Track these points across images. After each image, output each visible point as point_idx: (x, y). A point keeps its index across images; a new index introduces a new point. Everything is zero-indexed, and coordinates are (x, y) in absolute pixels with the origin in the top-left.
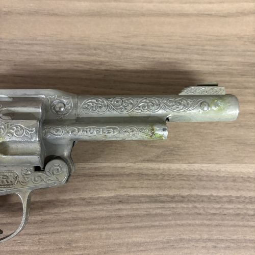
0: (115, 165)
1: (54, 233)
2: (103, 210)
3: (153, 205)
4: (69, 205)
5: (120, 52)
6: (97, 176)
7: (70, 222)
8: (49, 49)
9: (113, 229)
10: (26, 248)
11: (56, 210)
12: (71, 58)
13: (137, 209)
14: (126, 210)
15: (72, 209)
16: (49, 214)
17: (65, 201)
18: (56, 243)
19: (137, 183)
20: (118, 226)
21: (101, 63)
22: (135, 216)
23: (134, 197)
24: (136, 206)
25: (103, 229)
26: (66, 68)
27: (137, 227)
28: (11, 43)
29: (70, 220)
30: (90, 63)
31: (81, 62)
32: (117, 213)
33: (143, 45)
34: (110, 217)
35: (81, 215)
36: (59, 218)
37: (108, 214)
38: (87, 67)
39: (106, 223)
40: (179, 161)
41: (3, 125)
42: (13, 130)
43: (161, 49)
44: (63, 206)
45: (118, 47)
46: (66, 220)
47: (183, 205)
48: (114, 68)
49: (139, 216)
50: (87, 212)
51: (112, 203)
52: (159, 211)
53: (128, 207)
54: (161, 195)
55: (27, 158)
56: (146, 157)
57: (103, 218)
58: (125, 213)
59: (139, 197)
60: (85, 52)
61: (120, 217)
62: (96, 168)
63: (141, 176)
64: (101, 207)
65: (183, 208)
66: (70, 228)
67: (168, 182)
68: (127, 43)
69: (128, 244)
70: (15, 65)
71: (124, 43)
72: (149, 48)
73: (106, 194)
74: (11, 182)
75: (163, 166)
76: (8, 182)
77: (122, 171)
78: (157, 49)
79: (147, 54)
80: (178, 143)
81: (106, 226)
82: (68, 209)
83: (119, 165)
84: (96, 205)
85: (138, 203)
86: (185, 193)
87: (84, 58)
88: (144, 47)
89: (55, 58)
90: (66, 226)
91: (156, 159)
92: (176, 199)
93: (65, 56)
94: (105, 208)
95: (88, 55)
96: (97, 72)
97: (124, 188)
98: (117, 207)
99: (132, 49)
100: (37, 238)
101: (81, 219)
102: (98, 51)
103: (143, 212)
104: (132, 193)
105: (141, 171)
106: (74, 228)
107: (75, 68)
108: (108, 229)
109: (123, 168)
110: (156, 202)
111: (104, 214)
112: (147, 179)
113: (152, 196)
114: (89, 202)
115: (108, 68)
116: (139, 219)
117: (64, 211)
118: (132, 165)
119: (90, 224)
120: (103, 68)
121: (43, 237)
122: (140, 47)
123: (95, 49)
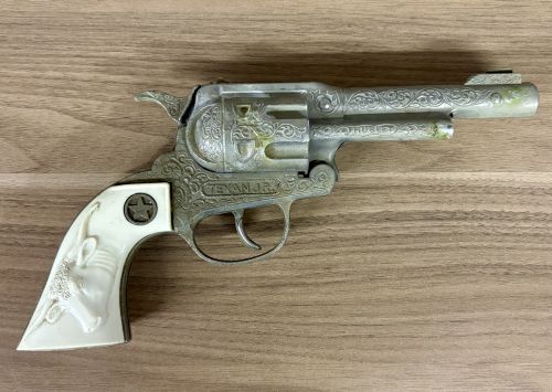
0: (379, 175)
1: (309, 256)
2: (367, 229)
3: (429, 223)
4: (326, 222)
5: (381, 28)
6: (358, 188)
7: (327, 243)
8: (290, 27)
9: (380, 251)
10: (278, 273)
11: (310, 229)
12: (318, 39)
13: (408, 228)
14: (394, 228)
15: (329, 227)
16: (302, 233)
17: (320, 218)
18: (312, 267)
19: (408, 197)
20: (386, 247)
21: (358, 44)
22: (407, 236)
23: (405, 214)
24: (407, 224)
25: (367, 252)
27: (408, 250)
28: (240, 20)
30: (343, 44)
31: (331, 43)
32: (384, 232)
33: (412, 18)
34: (375, 237)
35: (340, 235)
36: (314, 238)
37: (373, 233)
38: (340, 50)
39: (371, 244)
40: (461, 169)
41: (271, 125)
42: (282, 130)
43: (437, 22)
44: (318, 224)
45: (379, 21)
46: (324, 241)
47: (466, 223)
48: (375, 50)
49: (412, 236)
50: (349, 231)
51: (378, 221)
52: (436, 230)
53: (397, 225)
54: (438, 212)
55: (294, 162)
56: (420, 165)
57: (367, 238)
58: (393, 232)
59: (411, 213)
60: (337, 30)
61: (388, 237)
62: (356, 179)
63: (413, 188)
64: (364, 225)
65: (466, 226)
66: (327, 250)
67: (448, 195)
68: (391, 16)
69: (398, 269)
71: (386, 16)
73: (370, 210)
74: (273, 189)
75: (441, 176)
76: (269, 190)
77: (388, 183)
78: (432, 22)
79: (418, 30)
80: (460, 145)
81: (371, 247)
82: (325, 228)
83: (385, 175)
84: (358, 222)
85: (410, 220)
86: (469, 208)
87: (335, 38)
88: (412, 20)
89: (298, 39)
90: (323, 247)
91: (432, 167)
92: (458, 215)
94: (369, 227)
95: (341, 33)
96: (353, 56)
97: (392, 202)
98: (384, 225)
99: (397, 23)
100: (290, 261)
101: (341, 240)
102: (353, 28)
103: (417, 231)
104: (402, 209)
105: (413, 182)
106: (333, 250)
108: (374, 252)
109: (390, 178)
110: (432, 219)
111: (368, 233)
112: (420, 192)
113: (427, 213)
114: (349, 220)
115: (367, 50)
116: (411, 240)
117: (320, 230)
118: (402, 175)
119: (353, 245)
120: (360, 50)
121: (296, 260)
122: (409, 20)
123: (349, 25)
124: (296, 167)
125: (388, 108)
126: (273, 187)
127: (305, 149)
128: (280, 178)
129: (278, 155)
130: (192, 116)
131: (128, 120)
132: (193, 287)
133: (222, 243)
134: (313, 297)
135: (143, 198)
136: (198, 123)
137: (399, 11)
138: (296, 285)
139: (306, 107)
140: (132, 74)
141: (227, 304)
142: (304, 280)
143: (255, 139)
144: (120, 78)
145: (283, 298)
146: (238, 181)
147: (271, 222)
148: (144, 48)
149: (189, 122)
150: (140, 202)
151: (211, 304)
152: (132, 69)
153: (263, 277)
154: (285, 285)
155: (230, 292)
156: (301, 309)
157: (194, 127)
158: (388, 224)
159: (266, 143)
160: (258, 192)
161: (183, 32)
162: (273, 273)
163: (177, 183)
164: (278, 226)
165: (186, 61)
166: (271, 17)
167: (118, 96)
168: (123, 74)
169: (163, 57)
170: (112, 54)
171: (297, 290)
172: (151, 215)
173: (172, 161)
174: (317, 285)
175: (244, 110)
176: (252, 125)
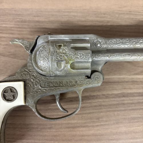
0: (119, 77)
1: (89, 113)
2: (115, 101)
3: (141, 98)
4: (97, 98)
5: (117, 16)
6: (110, 82)
7: (97, 107)
8: (79, 14)
9: (121, 110)
10: (75, 121)
11: (90, 101)
12: (92, 20)
13: (132, 100)
14: (127, 100)
15: (98, 100)
16: (86, 103)
17: (94, 96)
18: (91, 118)
19: (132, 86)
20: (123, 109)
21: (108, 22)
22: (132, 104)
23: (131, 93)
24: (131, 98)
25: (115, 111)
26: (89, 25)
27: (133, 109)
29: (98, 106)
30: (102, 22)
31: (97, 21)
32: (122, 102)
33: (130, 12)
34: (118, 104)
35: (103, 104)
36: (91, 105)
37: (118, 103)
38: (101, 24)
39: (117, 108)
41: (73, 53)
42: (78, 55)
43: (140, 13)
44: (93, 99)
45: (116, 13)
46: (96, 106)
48: (115, 24)
49: (134, 104)
50: (107, 102)
51: (119, 97)
53: (128, 99)
55: (84, 71)
56: (136, 72)
57: (115, 105)
58: (126, 102)
59: (133, 93)
60: (99, 16)
61: (124, 104)
62: (109, 79)
63: (134, 82)
64: (113, 99)
66: (98, 111)
68: (121, 11)
69: (128, 118)
70: (62, 23)
71: (119, 11)
72: (133, 13)
73: (115, 92)
74: (74, 84)
76: (72, 85)
77: (123, 80)
78: (138, 13)
79: (132, 17)
81: (116, 109)
82: (96, 101)
83: (122, 77)
84: (111, 98)
85: (133, 97)
87: (99, 19)
88: (130, 13)
89: (83, 19)
90: (95, 109)
91: (141, 73)
93: (89, 18)
94: (116, 100)
95: (101, 17)
96: (106, 26)
97: (125, 89)
98: (122, 99)
99: (124, 14)
100: (80, 116)
101: (103, 106)
102: (106, 15)
103: (136, 101)
104: (130, 91)
105: (133, 80)
106: (100, 111)
107: (94, 25)
108: (118, 111)
109: (124, 78)
110: (142, 96)
111: (115, 103)
112: (136, 84)
113: (140, 93)
114: (107, 96)
115: (112, 24)
116: (133, 105)
117: (94, 101)
118: (129, 76)
119: (108, 108)
120: (109, 24)
121: (84, 115)
122: (128, 12)
123: (104, 14)
124: (85, 73)
125: (126, 46)
126: (74, 83)
127: (89, 65)
128: (77, 79)
129: (76, 68)
130: (35, 49)
131: (10, 53)
132: (37, 128)
133: (50, 108)
134: (91, 132)
135: (11, 89)
136: (38, 53)
137: (124, 9)
138: (84, 127)
139: (89, 45)
140: (12, 34)
141: (52, 136)
142: (87, 124)
143: (65, 60)
144: (7, 35)
145: (78, 133)
146: (57, 80)
147: (73, 98)
148: (18, 23)
149: (34, 52)
150: (9, 91)
151: (45, 136)
152: (13, 32)
153: (69, 123)
154: (79, 127)
155: (54, 130)
156: (86, 138)
157: (36, 54)
158: (124, 98)
159: (71, 62)
160: (67, 85)
161: (35, 16)
162: (73, 122)
163: (27, 81)
164: (75, 100)
165: (35, 28)
166: (71, 11)
167: (6, 43)
168: (9, 34)
169: (26, 27)
170: (4, 25)
171: (84, 129)
172: (14, 97)
173: (25, 71)
174: (93, 126)
175: (60, 46)
176: (64, 53)
